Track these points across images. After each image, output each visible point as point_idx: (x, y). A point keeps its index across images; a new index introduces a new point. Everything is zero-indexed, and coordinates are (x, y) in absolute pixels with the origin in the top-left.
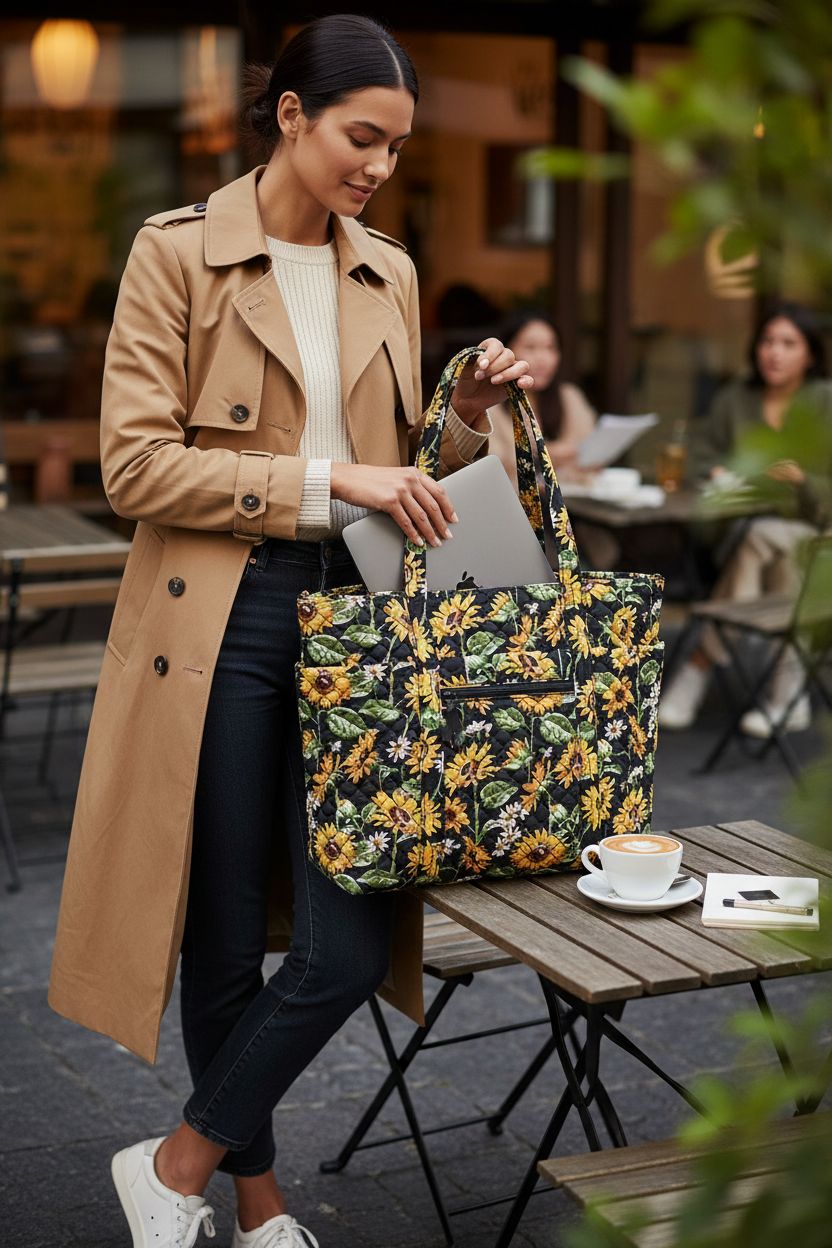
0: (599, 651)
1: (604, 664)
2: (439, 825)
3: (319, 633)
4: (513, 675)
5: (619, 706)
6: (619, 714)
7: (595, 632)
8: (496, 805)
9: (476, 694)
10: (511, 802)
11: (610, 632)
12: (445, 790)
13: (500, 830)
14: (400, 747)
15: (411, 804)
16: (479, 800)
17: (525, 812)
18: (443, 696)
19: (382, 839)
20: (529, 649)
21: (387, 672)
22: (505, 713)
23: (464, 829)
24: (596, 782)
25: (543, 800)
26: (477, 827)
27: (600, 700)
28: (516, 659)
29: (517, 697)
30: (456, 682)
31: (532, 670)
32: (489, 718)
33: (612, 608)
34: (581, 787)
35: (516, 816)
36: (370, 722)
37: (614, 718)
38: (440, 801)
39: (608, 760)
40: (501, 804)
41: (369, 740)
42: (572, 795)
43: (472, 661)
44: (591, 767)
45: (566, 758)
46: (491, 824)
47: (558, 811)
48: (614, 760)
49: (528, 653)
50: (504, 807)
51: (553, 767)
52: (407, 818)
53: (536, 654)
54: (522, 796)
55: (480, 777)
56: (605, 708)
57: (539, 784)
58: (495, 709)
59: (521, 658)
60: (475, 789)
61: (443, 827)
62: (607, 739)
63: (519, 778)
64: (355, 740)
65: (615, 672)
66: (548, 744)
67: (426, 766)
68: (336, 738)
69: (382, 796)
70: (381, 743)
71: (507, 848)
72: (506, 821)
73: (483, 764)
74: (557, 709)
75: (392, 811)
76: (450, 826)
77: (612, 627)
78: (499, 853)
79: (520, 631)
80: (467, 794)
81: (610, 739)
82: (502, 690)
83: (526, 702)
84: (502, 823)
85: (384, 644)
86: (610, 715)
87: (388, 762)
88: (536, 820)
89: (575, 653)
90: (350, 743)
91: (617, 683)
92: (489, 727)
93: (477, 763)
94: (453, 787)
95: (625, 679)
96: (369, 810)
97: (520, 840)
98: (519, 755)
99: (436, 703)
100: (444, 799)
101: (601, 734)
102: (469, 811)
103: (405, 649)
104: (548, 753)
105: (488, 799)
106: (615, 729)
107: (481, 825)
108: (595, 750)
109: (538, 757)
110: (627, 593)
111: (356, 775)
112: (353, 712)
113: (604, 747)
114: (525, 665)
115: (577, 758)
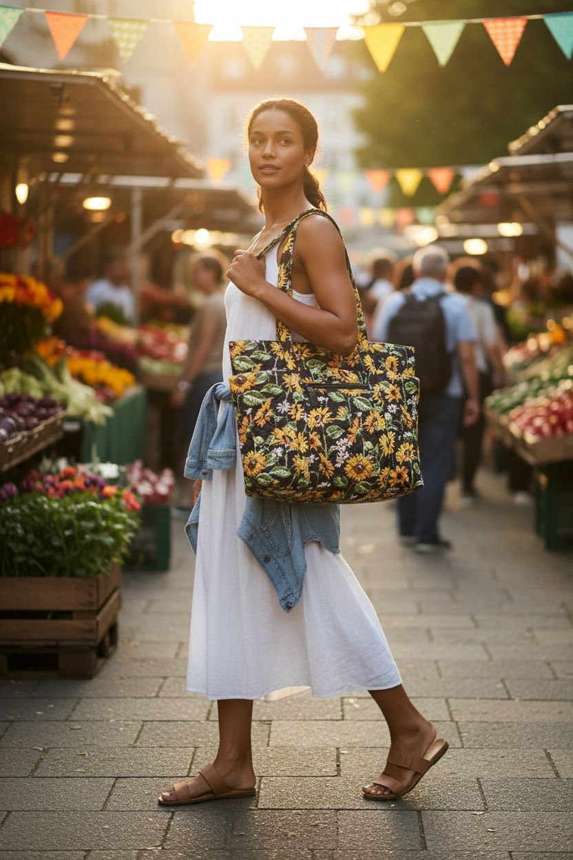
0: (380, 372)
1: (384, 377)
2: (307, 447)
3: (238, 355)
6: (394, 402)
7: (377, 365)
9: (319, 386)
12: (308, 429)
13: (338, 451)
14: (284, 407)
15: (293, 435)
16: (326, 434)
17: (350, 443)
18: (303, 386)
19: (279, 451)
23: (319, 448)
24: (385, 432)
25: (358, 438)
26: (326, 448)
30: (307, 381)
32: (326, 395)
33: (385, 356)
34: (378, 434)
36: (267, 395)
37: (391, 403)
38: (306, 435)
41: (267, 406)
42: (375, 437)
44: (381, 425)
46: (333, 448)
47: (368, 445)
52: (291, 440)
54: (348, 435)
57: (356, 430)
61: (309, 448)
63: (345, 425)
64: (259, 406)
65: (390, 382)
67: (298, 418)
68: (248, 407)
69: (277, 430)
70: (273, 406)
71: (343, 462)
73: (326, 417)
74: (362, 395)
75: (284, 437)
76: (312, 446)
78: (338, 465)
80: (319, 431)
83: (346, 391)
87: (278, 414)
89: (368, 372)
90: (257, 407)
92: (327, 399)
93: (323, 416)
94: (311, 426)
96: (271, 438)
97: (348, 459)
98: (343, 414)
99: (299, 389)
100: (308, 434)
101: (386, 410)
102: (321, 439)
103: (283, 364)
105: (329, 434)
106: (393, 408)
107: (329, 447)
108: (383, 417)
109: (354, 417)
111: (262, 423)
112: (257, 392)
113: (388, 416)
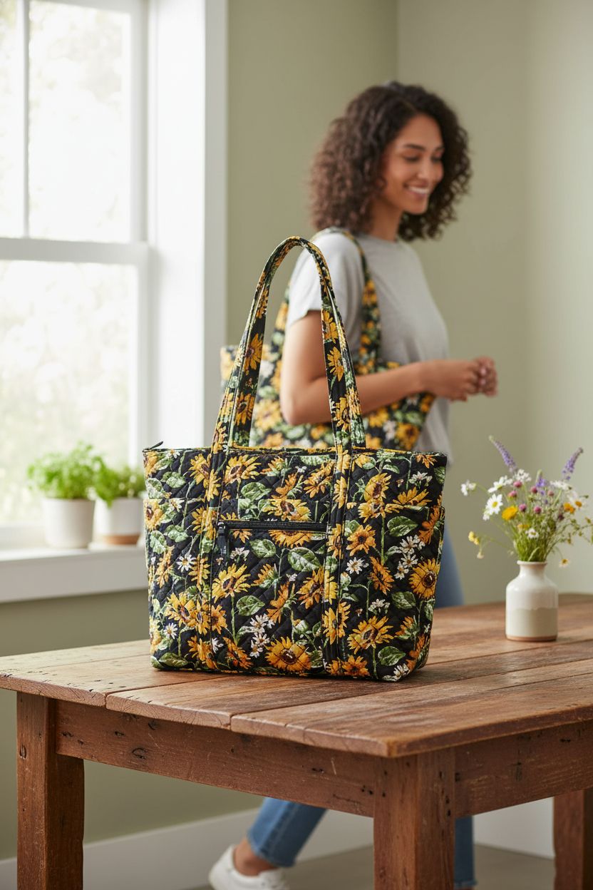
4: (272, 516)
5: (361, 547)
8: (248, 614)
10: (261, 613)
11: (363, 491)
20: (290, 497)
21: (183, 504)
22: (260, 543)
27: (344, 541)
28: (278, 505)
29: (273, 532)
31: (289, 514)
35: (263, 625)
39: (346, 589)
40: (252, 614)
43: (242, 503)
45: (309, 585)
48: (351, 591)
49: (289, 501)
50: (254, 617)
51: (296, 589)
53: (295, 503)
55: (237, 591)
56: (348, 548)
58: (253, 538)
59: (282, 504)
60: (232, 600)
62: (348, 572)
66: (294, 571)
72: (257, 628)
77: (367, 489)
79: (285, 484)
81: (351, 573)
82: (261, 526)
84: (253, 630)
85: (185, 486)
86: (352, 554)
88: (281, 630)
91: (361, 530)
95: (369, 527)
104: (292, 578)
110: (385, 463)
114: (284, 509)
115: (319, 585)
